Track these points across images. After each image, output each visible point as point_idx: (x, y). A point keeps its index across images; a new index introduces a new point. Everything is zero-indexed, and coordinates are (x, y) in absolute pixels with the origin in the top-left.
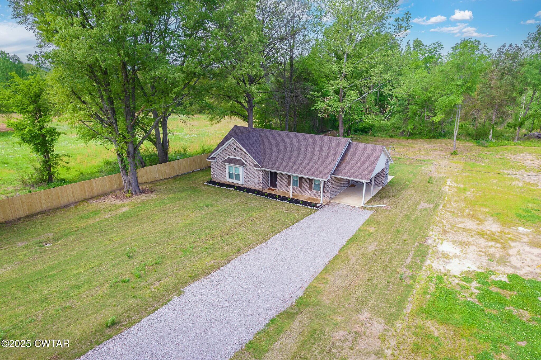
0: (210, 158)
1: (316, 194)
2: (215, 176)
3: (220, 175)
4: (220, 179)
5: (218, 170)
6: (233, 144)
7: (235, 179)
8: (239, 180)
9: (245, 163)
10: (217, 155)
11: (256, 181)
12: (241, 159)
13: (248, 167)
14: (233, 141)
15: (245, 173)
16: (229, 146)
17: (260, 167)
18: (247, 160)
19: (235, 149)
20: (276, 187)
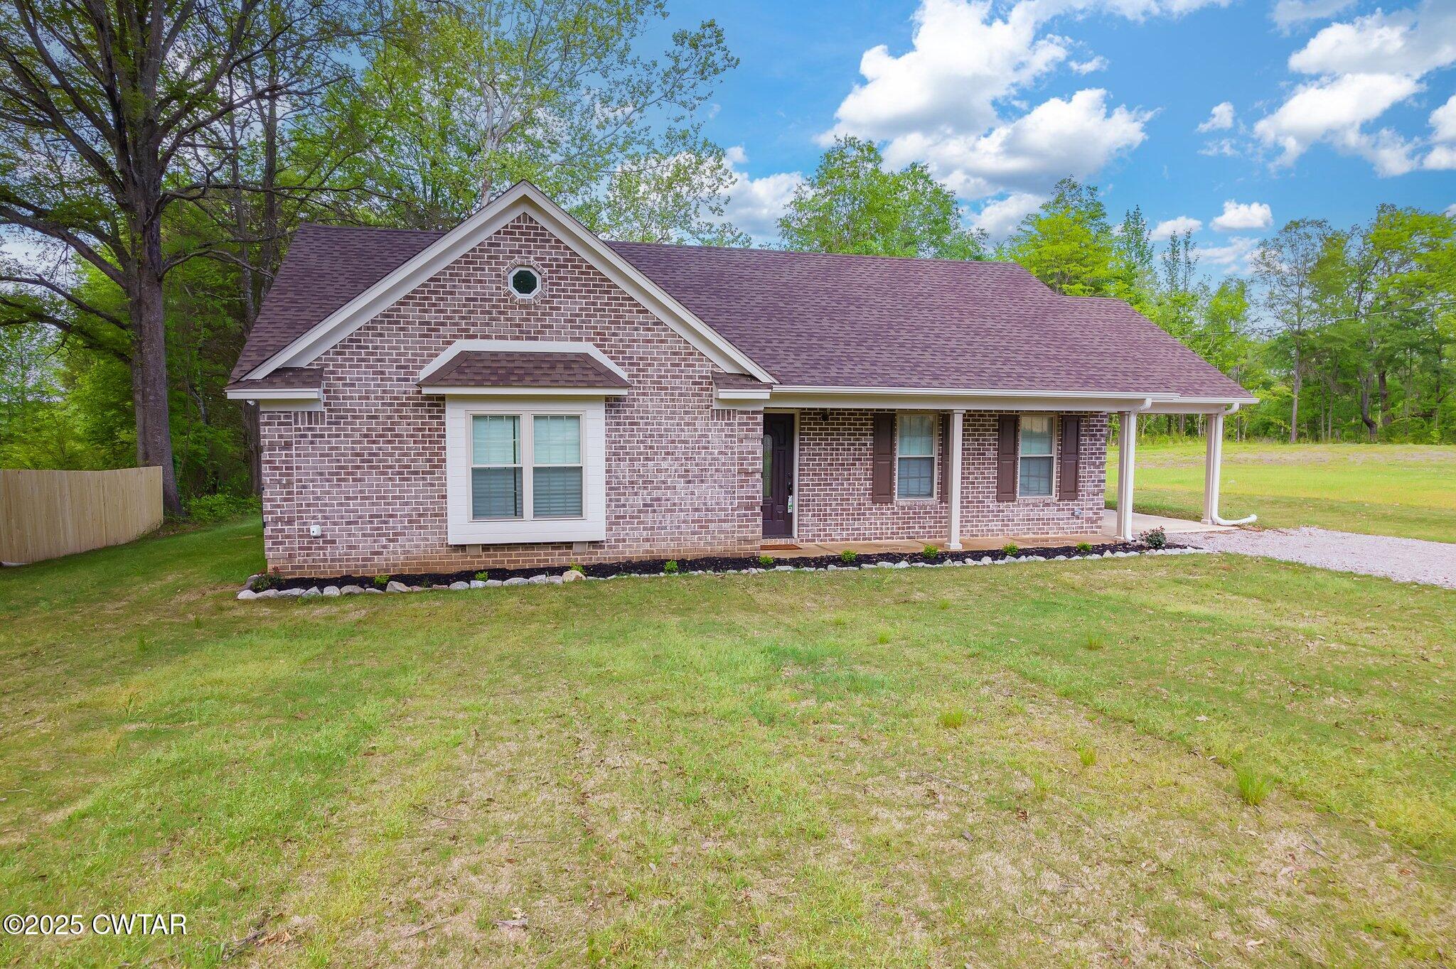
0: (260, 374)
1: (1035, 514)
2: (315, 530)
3: (366, 509)
4: (365, 546)
5: (341, 474)
6: (507, 245)
7: (537, 514)
8: (575, 509)
9: (624, 375)
10: (339, 350)
11: (710, 493)
12: (587, 348)
13: (651, 404)
14: (508, 220)
15: (615, 454)
16: (468, 260)
17: (764, 377)
18: (638, 351)
19: (525, 282)
20: (788, 533)
